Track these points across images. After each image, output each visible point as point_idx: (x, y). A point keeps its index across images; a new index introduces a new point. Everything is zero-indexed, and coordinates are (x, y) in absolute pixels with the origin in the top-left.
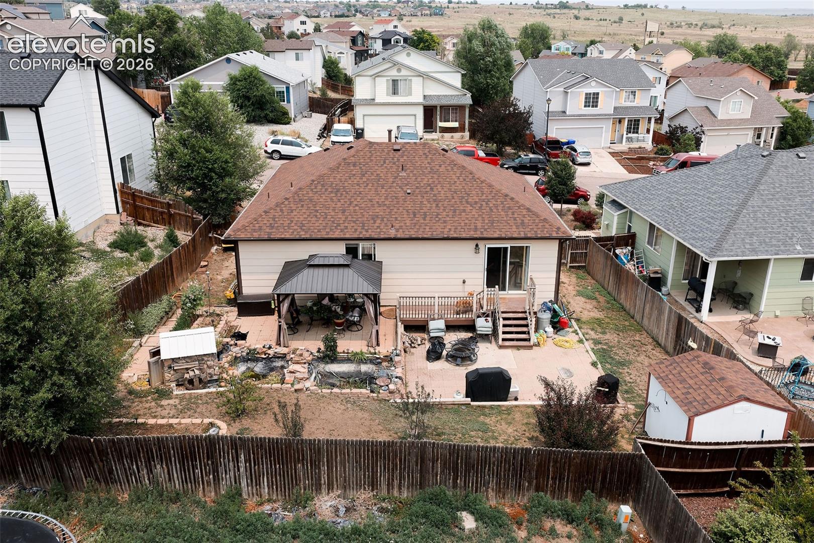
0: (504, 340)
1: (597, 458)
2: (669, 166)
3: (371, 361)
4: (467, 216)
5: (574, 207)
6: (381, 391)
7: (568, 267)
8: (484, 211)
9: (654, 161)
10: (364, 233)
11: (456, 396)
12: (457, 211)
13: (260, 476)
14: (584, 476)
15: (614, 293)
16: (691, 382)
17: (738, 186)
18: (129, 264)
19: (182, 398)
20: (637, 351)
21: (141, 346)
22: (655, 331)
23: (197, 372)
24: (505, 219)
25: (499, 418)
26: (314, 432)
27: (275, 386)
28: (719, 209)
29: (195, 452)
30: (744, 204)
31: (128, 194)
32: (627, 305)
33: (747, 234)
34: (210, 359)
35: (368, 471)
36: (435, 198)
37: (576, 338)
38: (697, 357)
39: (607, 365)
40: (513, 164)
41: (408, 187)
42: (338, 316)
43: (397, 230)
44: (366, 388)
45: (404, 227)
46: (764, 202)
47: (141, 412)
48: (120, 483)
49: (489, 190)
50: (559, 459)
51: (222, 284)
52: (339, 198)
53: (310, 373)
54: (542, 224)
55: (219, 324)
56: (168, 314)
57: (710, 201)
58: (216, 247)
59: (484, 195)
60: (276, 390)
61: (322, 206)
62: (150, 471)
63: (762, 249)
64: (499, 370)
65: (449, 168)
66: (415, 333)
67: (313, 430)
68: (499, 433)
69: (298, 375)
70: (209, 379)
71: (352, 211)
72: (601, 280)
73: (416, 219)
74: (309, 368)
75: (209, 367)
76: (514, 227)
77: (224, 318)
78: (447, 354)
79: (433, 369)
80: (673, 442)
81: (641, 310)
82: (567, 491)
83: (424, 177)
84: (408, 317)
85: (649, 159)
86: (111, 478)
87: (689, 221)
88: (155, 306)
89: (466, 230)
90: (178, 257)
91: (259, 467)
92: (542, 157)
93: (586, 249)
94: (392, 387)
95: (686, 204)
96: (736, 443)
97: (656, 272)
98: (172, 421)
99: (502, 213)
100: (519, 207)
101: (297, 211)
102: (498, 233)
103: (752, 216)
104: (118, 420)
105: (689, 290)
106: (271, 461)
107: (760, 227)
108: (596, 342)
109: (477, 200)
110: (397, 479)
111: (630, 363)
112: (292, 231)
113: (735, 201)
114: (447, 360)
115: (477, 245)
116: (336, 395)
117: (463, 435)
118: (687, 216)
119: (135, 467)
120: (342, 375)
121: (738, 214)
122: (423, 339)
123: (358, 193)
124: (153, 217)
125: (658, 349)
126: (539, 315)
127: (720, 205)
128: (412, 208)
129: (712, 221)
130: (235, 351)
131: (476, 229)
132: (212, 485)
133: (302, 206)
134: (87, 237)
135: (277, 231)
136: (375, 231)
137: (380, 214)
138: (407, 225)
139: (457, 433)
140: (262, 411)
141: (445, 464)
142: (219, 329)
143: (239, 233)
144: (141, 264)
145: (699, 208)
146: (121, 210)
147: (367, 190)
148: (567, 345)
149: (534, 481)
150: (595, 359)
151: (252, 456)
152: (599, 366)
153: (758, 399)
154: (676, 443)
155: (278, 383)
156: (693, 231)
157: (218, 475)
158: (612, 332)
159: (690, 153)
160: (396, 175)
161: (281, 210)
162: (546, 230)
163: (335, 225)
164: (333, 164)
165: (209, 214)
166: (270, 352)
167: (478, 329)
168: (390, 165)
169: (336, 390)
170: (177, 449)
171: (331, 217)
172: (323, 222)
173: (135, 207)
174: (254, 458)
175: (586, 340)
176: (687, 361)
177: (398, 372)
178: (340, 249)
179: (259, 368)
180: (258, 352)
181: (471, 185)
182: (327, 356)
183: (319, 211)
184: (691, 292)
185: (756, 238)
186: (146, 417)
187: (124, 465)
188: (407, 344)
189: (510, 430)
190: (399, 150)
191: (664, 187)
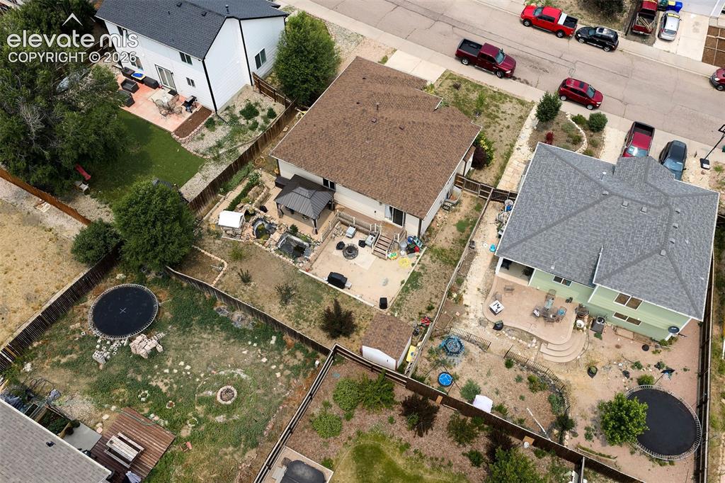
0: (375, 251)
3: (308, 242)
4: (382, 185)
6: (297, 264)
8: (392, 184)
10: (330, 176)
11: (325, 278)
12: (379, 179)
16: (377, 330)
17: (567, 208)
18: (244, 132)
20: (436, 281)
21: (224, 200)
23: (231, 232)
24: (399, 194)
25: (331, 297)
27: (259, 246)
30: (546, 228)
31: (256, 79)
33: (531, 247)
36: (374, 166)
37: (414, 261)
38: (392, 321)
39: (408, 285)
40: (584, 36)
41: (365, 152)
43: (345, 181)
45: (349, 180)
46: (564, 230)
47: (206, 245)
52: (330, 148)
53: (281, 239)
54: (414, 205)
55: (260, 194)
61: (319, 150)
63: (530, 260)
67: (258, 277)
68: (321, 306)
69: (272, 242)
71: (331, 159)
73: (357, 176)
74: (281, 236)
75: (236, 231)
76: (400, 201)
77: (264, 190)
79: (335, 254)
83: (376, 148)
89: (376, 193)
93: (489, 192)
94: (301, 265)
99: (400, 190)
100: (410, 189)
101: (307, 149)
102: (390, 201)
103: (546, 237)
104: (196, 247)
108: (423, 267)
109: (393, 176)
111: (422, 288)
112: (299, 161)
113: (550, 221)
115: (380, 202)
116: (280, 259)
123: (339, 147)
124: (268, 93)
126: (400, 244)
128: (359, 168)
129: (527, 228)
130: (258, 216)
131: (381, 195)
133: (311, 146)
135: (293, 159)
136: (335, 177)
137: (343, 166)
138: (352, 179)
139: (307, 299)
142: (258, 198)
143: (277, 154)
144: (249, 132)
146: (253, 83)
147: (345, 147)
148: (403, 265)
150: (406, 279)
152: (403, 285)
153: (385, 351)
155: (262, 244)
156: (515, 228)
158: (439, 263)
160: (364, 141)
161: (300, 146)
162: (414, 209)
163: (320, 165)
166: (271, 221)
168: (364, 132)
169: (281, 256)
171: (320, 159)
172: (315, 161)
173: (260, 85)
175: (418, 264)
177: (312, 255)
180: (267, 220)
183: (317, 153)
185: (533, 252)
186: (206, 249)
190: (374, 122)
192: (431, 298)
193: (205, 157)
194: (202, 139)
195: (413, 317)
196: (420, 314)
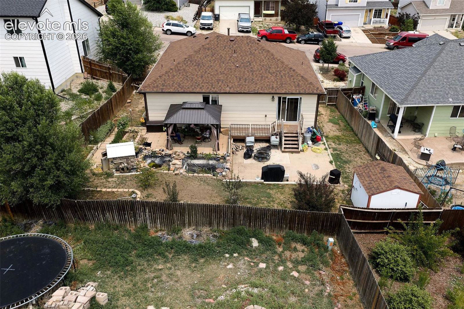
0: (285, 148)
1: (319, 215)
2: (396, 40)
3: (215, 159)
4: (268, 81)
5: (336, 66)
6: (218, 175)
7: (326, 105)
8: (278, 78)
9: (388, 35)
10: (213, 89)
11: (256, 179)
12: (263, 77)
13: (156, 219)
14: (313, 223)
15: (349, 121)
16: (373, 177)
17: (423, 62)
18: (90, 102)
19: (118, 177)
20: (355, 155)
21: (97, 149)
22: (367, 144)
23: (126, 165)
24: (289, 82)
25: (277, 191)
26: (183, 196)
27: (165, 172)
28: (410, 76)
29: (125, 208)
30: (423, 75)
31: (87, 62)
32: (355, 129)
33: (423, 91)
34: (132, 158)
35: (208, 218)
36: (252, 69)
37: (324, 147)
38: (379, 164)
39: (338, 162)
40: (304, 38)
41: (237, 63)
42: (198, 134)
43: (230, 88)
44: (211, 174)
45: (234, 86)
46: (436, 72)
47: (98, 185)
48: (90, 220)
49: (281, 65)
50: (301, 215)
51: (139, 113)
52: (200, 69)
53: (183, 165)
54: (309, 86)
55: (137, 137)
56: (110, 131)
57: (406, 71)
58: (135, 91)
59: (279, 68)
60: (166, 174)
61: (190, 73)
62: (104, 216)
63: (430, 100)
64: (279, 166)
65: (260, 52)
66: (239, 143)
67: (183, 195)
68: (276, 199)
69: (177, 166)
70: (132, 168)
71: (206, 77)
72: (343, 113)
73: (241, 82)
74: (182, 162)
75: (132, 162)
76: (294, 87)
77: (139, 134)
78: (255, 156)
79: (247, 163)
80: (359, 208)
81: (361, 132)
82: (304, 230)
83: (246, 57)
84: (235, 134)
85: (386, 34)
86: (86, 218)
87: (393, 82)
88: (104, 127)
89: (267, 88)
90: (115, 99)
91: (155, 215)
92: (321, 34)
93: (337, 95)
94: (224, 173)
95: (393, 72)
96: (391, 209)
97: (373, 110)
98: (114, 190)
99: (288, 79)
100: (297, 76)
101: (177, 76)
102: (285, 90)
103: (427, 81)
104: (88, 189)
105: (389, 120)
106: (161, 212)
107: (431, 88)
108: (335, 149)
109: (275, 71)
110: (221, 222)
111: (351, 161)
112: (174, 88)
113: (420, 71)
114: (254, 159)
115: (273, 97)
116: (196, 177)
117: (258, 199)
118: (393, 79)
119: (96, 214)
120: (200, 166)
121: (420, 79)
122: (243, 146)
123: (210, 66)
124: (101, 74)
125: (367, 154)
126: (305, 135)
127: (411, 73)
128: (239, 75)
129: (405, 83)
130: (145, 152)
131: (273, 88)
132: (134, 223)
133: (180, 73)
134: (67, 86)
135: (166, 88)
136: (219, 88)
137: (221, 78)
138: (236, 85)
139: (255, 198)
140: (158, 185)
141: (245, 215)
142: (136, 140)
143: (146, 89)
144: (95, 102)
145: (400, 75)
146: (84, 71)
147: (215, 64)
148: (318, 151)
149: (288, 225)
150: (332, 159)
151: (152, 210)
152: (334, 163)
153: (405, 188)
154: (361, 208)
155: (167, 170)
156: (394, 88)
157: (136, 218)
158: (344, 144)
159: (409, 32)
160: (231, 56)
161: (169, 76)
162: (311, 89)
163: (197, 85)
164: (197, 48)
165: (131, 73)
166: (163, 153)
167: (272, 142)
168: (228, 50)
169: (196, 174)
170: (116, 206)
171: (195, 80)
172: (191, 83)
173: (91, 69)
174: (153, 211)
175: (329, 148)
176: (374, 166)
177: (228, 165)
178: (199, 99)
179: (157, 161)
180: (157, 153)
181: (272, 62)
182: (193, 156)
183: (189, 77)
184: (390, 122)
185: (427, 94)
186: (101, 187)
187: (91, 213)
188: (234, 150)
189: (282, 197)
190: (233, 41)
191: (383, 60)
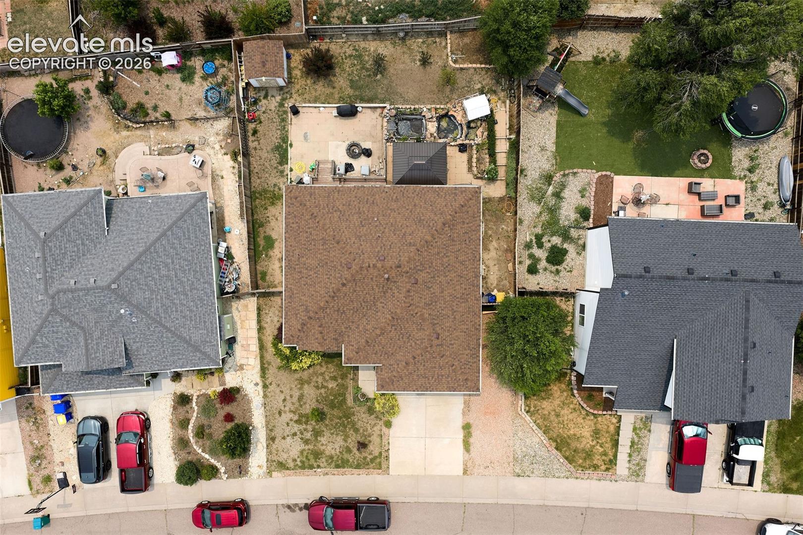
10: (402, 189)
12: (348, 205)
24: (320, 199)
36: (360, 215)
41: (376, 224)
43: (384, 191)
45: (380, 193)
49: (326, 221)
52: (418, 215)
59: (329, 217)
61: (428, 209)
83: (366, 232)
128: (374, 207)
131: (338, 191)
133: (440, 210)
135: (452, 190)
136: (396, 191)
137: (394, 203)
138: (378, 195)
147: (402, 222)
160: (383, 235)
161: (451, 206)
163: (419, 195)
168: (387, 243)
192: (259, 144)
193: (562, 173)
194: (580, 192)
195: (265, 115)
196: (261, 122)
